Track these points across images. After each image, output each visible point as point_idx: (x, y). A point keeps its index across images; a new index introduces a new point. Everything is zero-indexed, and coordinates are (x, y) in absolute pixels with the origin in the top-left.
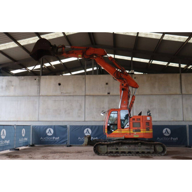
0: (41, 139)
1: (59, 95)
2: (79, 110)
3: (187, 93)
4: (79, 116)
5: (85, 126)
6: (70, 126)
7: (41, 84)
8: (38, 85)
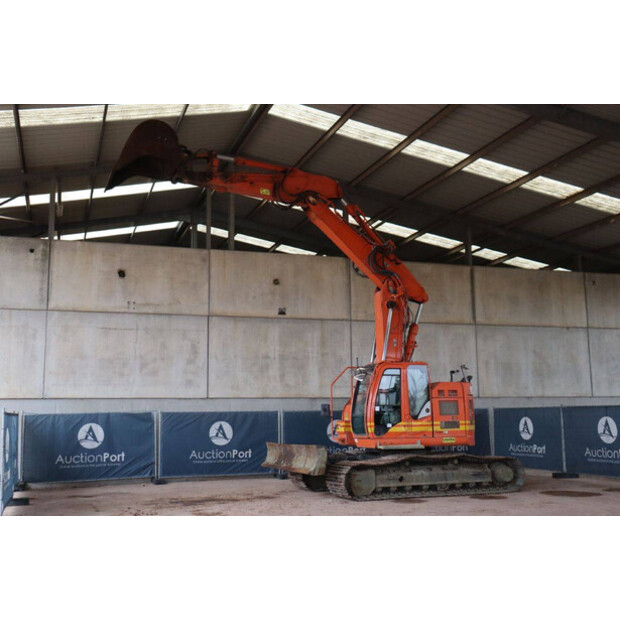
0: (60, 463)
1: (123, 310)
2: (190, 362)
3: (487, 322)
4: (189, 383)
5: (214, 414)
6: (165, 415)
7: (54, 268)
8: (43, 272)
